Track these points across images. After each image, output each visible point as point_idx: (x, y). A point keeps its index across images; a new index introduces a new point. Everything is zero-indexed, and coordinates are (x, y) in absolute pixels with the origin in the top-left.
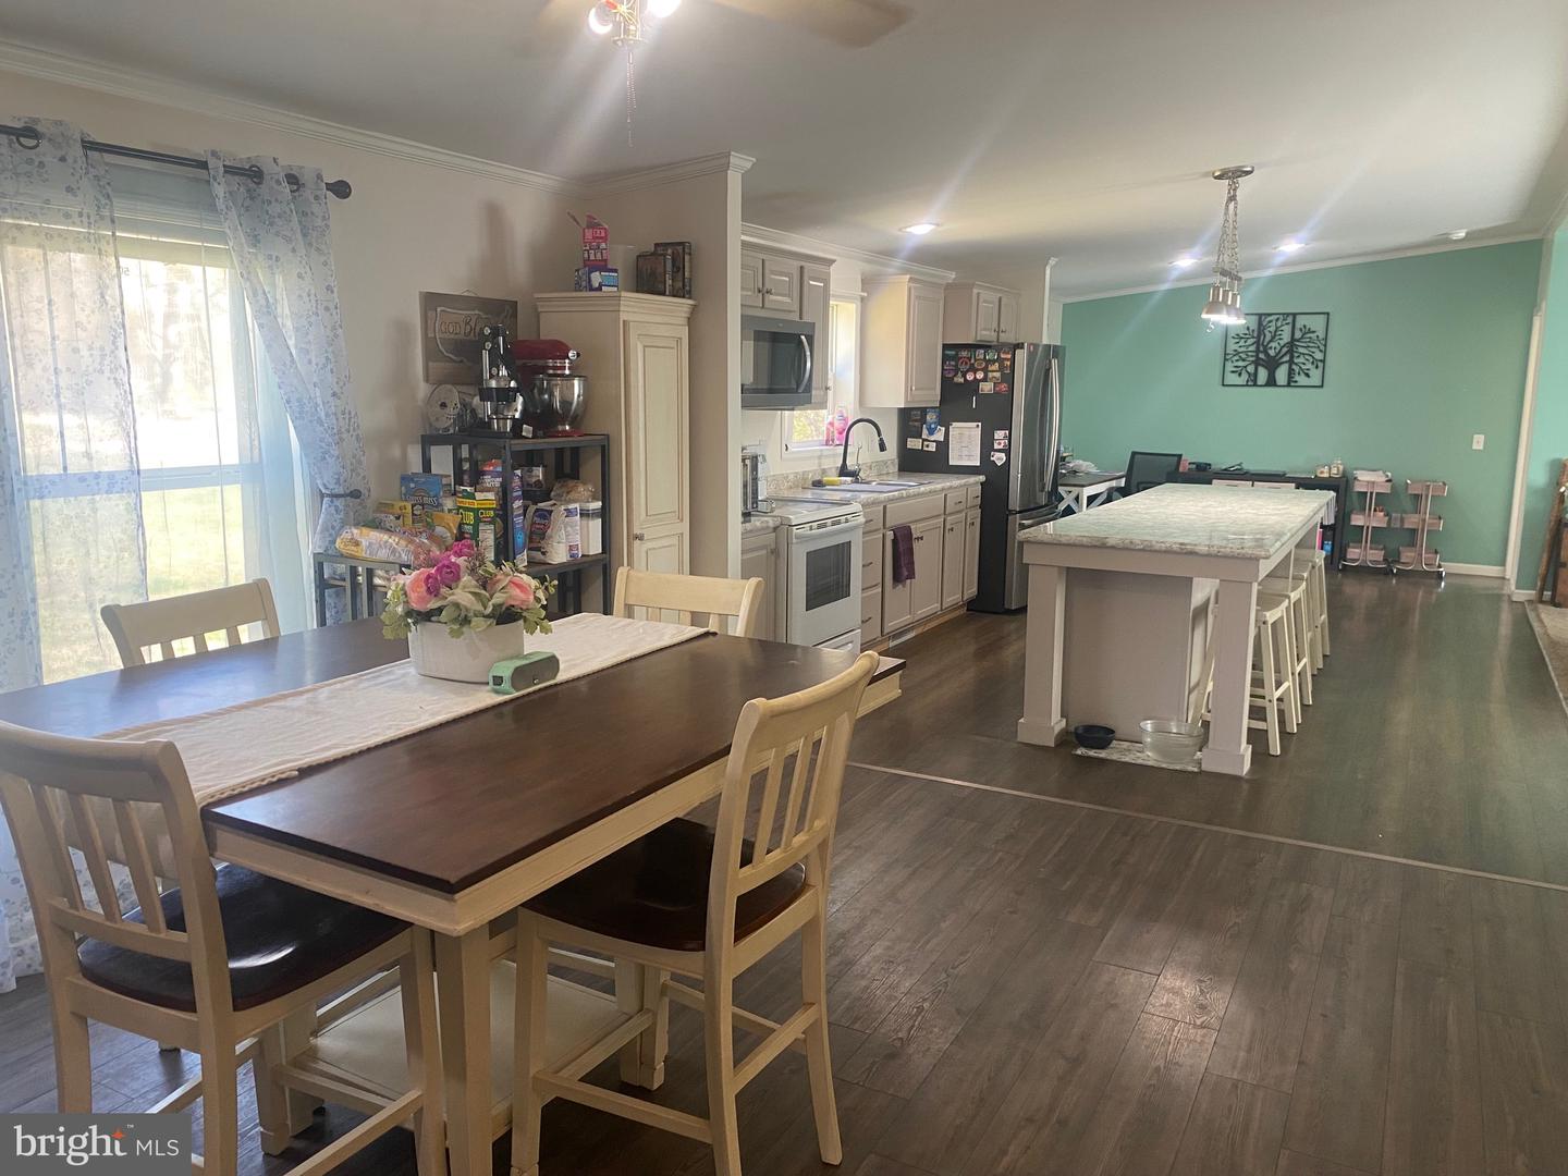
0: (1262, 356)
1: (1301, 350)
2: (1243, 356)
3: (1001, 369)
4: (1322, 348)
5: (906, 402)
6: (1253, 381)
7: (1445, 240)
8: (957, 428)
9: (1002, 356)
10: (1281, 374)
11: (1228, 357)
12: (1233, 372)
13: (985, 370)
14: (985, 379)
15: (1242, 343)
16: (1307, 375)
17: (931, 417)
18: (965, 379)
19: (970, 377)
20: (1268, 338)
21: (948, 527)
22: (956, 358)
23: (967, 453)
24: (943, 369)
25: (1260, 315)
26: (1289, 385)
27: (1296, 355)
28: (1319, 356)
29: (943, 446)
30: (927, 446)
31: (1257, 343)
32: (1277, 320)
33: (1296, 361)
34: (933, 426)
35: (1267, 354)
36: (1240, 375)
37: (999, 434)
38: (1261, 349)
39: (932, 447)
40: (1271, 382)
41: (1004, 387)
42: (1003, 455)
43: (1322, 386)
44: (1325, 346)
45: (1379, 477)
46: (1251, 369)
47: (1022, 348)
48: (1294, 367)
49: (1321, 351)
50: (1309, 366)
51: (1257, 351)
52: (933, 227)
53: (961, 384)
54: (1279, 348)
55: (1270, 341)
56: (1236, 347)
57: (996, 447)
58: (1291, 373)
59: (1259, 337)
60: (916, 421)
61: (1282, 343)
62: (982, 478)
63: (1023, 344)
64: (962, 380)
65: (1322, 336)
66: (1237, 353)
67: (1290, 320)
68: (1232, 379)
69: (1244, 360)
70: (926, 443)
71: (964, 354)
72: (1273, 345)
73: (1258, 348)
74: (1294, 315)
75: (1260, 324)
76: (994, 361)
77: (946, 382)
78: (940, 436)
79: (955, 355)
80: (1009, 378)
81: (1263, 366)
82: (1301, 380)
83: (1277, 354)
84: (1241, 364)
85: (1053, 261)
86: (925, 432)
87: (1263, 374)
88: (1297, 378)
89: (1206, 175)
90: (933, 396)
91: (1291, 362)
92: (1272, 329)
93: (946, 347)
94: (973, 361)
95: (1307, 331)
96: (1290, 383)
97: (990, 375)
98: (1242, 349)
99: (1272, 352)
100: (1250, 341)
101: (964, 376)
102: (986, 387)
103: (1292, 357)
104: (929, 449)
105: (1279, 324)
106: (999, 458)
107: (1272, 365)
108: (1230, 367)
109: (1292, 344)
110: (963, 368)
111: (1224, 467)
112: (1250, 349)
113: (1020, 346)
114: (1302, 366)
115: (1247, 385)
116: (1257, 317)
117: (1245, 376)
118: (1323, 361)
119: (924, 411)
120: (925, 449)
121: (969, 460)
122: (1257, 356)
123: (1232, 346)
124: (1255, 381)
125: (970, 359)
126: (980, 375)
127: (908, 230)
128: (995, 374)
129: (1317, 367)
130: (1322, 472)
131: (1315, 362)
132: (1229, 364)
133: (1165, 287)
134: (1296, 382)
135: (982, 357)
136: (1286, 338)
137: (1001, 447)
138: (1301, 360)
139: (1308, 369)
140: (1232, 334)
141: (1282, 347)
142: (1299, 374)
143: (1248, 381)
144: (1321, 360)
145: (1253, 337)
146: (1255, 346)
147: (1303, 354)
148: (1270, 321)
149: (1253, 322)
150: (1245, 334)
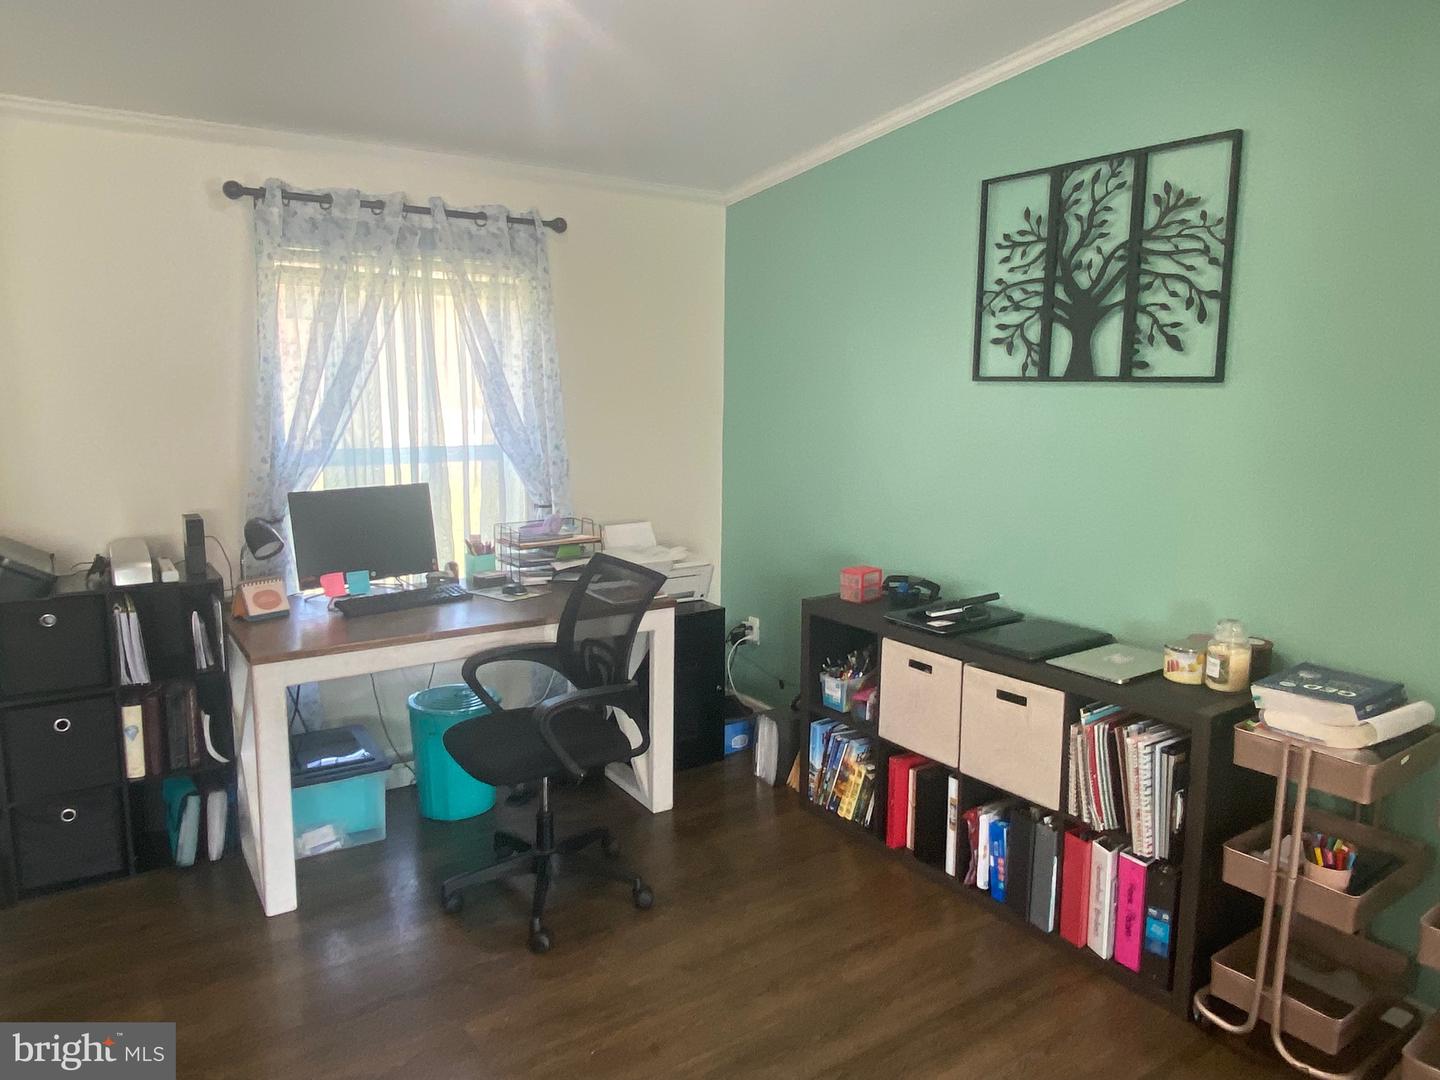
0: (1058, 291)
1: (1165, 266)
2: (1017, 295)
4: (1221, 250)
6: (1040, 366)
10: (1108, 342)
11: (986, 301)
12: (997, 341)
15: (1017, 261)
16: (1175, 343)
20: (1074, 238)
25: (1058, 175)
26: (1125, 377)
27: (1144, 281)
28: (1209, 279)
31: (1050, 253)
32: (1096, 178)
33: (1143, 300)
35: (1071, 287)
36: (1011, 349)
38: (1059, 271)
40: (1082, 369)
43: (1221, 378)
44: (1229, 242)
46: (1036, 331)
48: (1139, 319)
49: (1213, 261)
50: (1181, 313)
51: (1049, 282)
54: (1098, 260)
55: (1079, 246)
56: (1002, 272)
58: (1130, 336)
59: (1052, 237)
61: (1108, 247)
65: (1217, 207)
66: (1005, 287)
67: (1128, 173)
68: (997, 361)
69: (1020, 307)
72: (1089, 255)
73: (1050, 268)
74: (1141, 158)
75: (1055, 197)
81: (1062, 320)
82: (1160, 358)
83: (1095, 282)
84: (1013, 317)
87: (1063, 343)
88: (1147, 353)
91: (1132, 309)
92: (1084, 210)
95: (1177, 200)
96: (1131, 369)
98: (1019, 277)
99: (1083, 280)
100: (1034, 252)
103: (1134, 290)
105: (1100, 191)
107: (1084, 317)
108: (990, 327)
109: (1135, 252)
112: (1033, 274)
114: (1162, 315)
115: (1023, 379)
116: (1047, 179)
117: (1022, 354)
118: (1224, 296)
122: (1048, 295)
123: (994, 272)
124: (1044, 364)
129: (1202, 316)
131: (1195, 301)
132: (987, 319)
134: (1144, 365)
136: (1119, 228)
138: (1160, 296)
139: (1176, 325)
140: (995, 235)
141: (1107, 261)
142: (1151, 339)
143: (1025, 367)
144: (1212, 294)
145: (1040, 240)
146: (1041, 264)
147: (1164, 277)
148: (1078, 187)
149: (1036, 195)
150: (1022, 233)
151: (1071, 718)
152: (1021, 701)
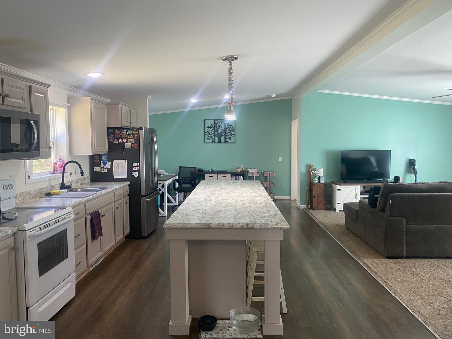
0: (216, 133)
1: (228, 131)
2: (210, 133)
3: (134, 138)
4: (234, 131)
5: (93, 152)
6: (214, 142)
7: (270, 97)
8: (116, 162)
9: (134, 132)
10: (223, 139)
11: (206, 134)
12: (207, 138)
13: (127, 138)
14: (127, 142)
15: (210, 129)
16: (230, 139)
17: (104, 158)
18: (118, 142)
19: (120, 141)
20: (218, 127)
21: (116, 206)
22: (113, 133)
23: (121, 173)
24: (108, 138)
25: (215, 120)
26: (225, 143)
27: (227, 133)
28: (233, 133)
29: (111, 170)
30: (103, 170)
31: (214, 129)
33: (227, 135)
34: (105, 162)
35: (218, 133)
36: (210, 139)
37: (135, 164)
38: (216, 131)
39: (106, 171)
40: (220, 142)
41: (135, 145)
42: (137, 173)
43: (235, 143)
44: (235, 130)
45: (254, 171)
46: (213, 137)
47: (142, 129)
48: (226, 137)
49: (234, 132)
50: (231, 136)
51: (215, 132)
52: (100, 75)
53: (117, 144)
54: (221, 131)
55: (218, 129)
56: (208, 130)
57: (134, 169)
58: (225, 138)
59: (215, 127)
60: (97, 160)
61: (222, 129)
62: (129, 183)
63: (142, 128)
64: (117, 142)
65: (234, 127)
66: (208, 132)
67: (224, 122)
68: (207, 141)
69: (211, 135)
70: (103, 169)
71: (117, 131)
72: (219, 130)
73: (215, 130)
75: (215, 123)
76: (131, 135)
77: (110, 143)
78: (109, 166)
79: (113, 132)
80: (137, 141)
81: (217, 136)
82: (229, 141)
83: (221, 133)
84: (210, 136)
85: (149, 97)
86: (102, 165)
87: (217, 139)
88: (227, 140)
89: (219, 58)
90: (104, 149)
91: (225, 135)
92: (219, 124)
93: (109, 128)
94: (121, 135)
95: (229, 125)
96: (226, 142)
97: (129, 140)
98: (210, 131)
99: (219, 132)
100: (212, 129)
101: (118, 141)
102: (128, 145)
103: (225, 134)
104: (104, 171)
105: (221, 123)
106: (136, 174)
107: (219, 136)
108: (206, 137)
109: (225, 130)
110: (117, 137)
111: (208, 170)
112: (212, 131)
113: (141, 128)
114: (229, 136)
115: (212, 143)
116: (214, 121)
117: (211, 140)
118: (235, 135)
119: (101, 156)
120: (103, 171)
121: (122, 175)
122: (215, 133)
123: (207, 130)
124: (215, 141)
125: (120, 134)
126: (125, 140)
127: (89, 75)
128: (132, 140)
129: (233, 137)
130: (238, 170)
132: (206, 136)
133: (188, 109)
134: (227, 141)
135: (125, 133)
136: (223, 127)
137: (136, 169)
138: (228, 134)
139: (230, 137)
140: (206, 126)
141: (222, 131)
142: (228, 139)
143: (212, 141)
144: (234, 135)
145: (213, 127)
146: (214, 130)
147: (229, 133)
148: (218, 122)
149: (212, 122)
150: (210, 126)
151: (231, 177)
152: (226, 177)
